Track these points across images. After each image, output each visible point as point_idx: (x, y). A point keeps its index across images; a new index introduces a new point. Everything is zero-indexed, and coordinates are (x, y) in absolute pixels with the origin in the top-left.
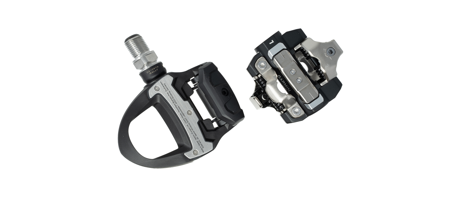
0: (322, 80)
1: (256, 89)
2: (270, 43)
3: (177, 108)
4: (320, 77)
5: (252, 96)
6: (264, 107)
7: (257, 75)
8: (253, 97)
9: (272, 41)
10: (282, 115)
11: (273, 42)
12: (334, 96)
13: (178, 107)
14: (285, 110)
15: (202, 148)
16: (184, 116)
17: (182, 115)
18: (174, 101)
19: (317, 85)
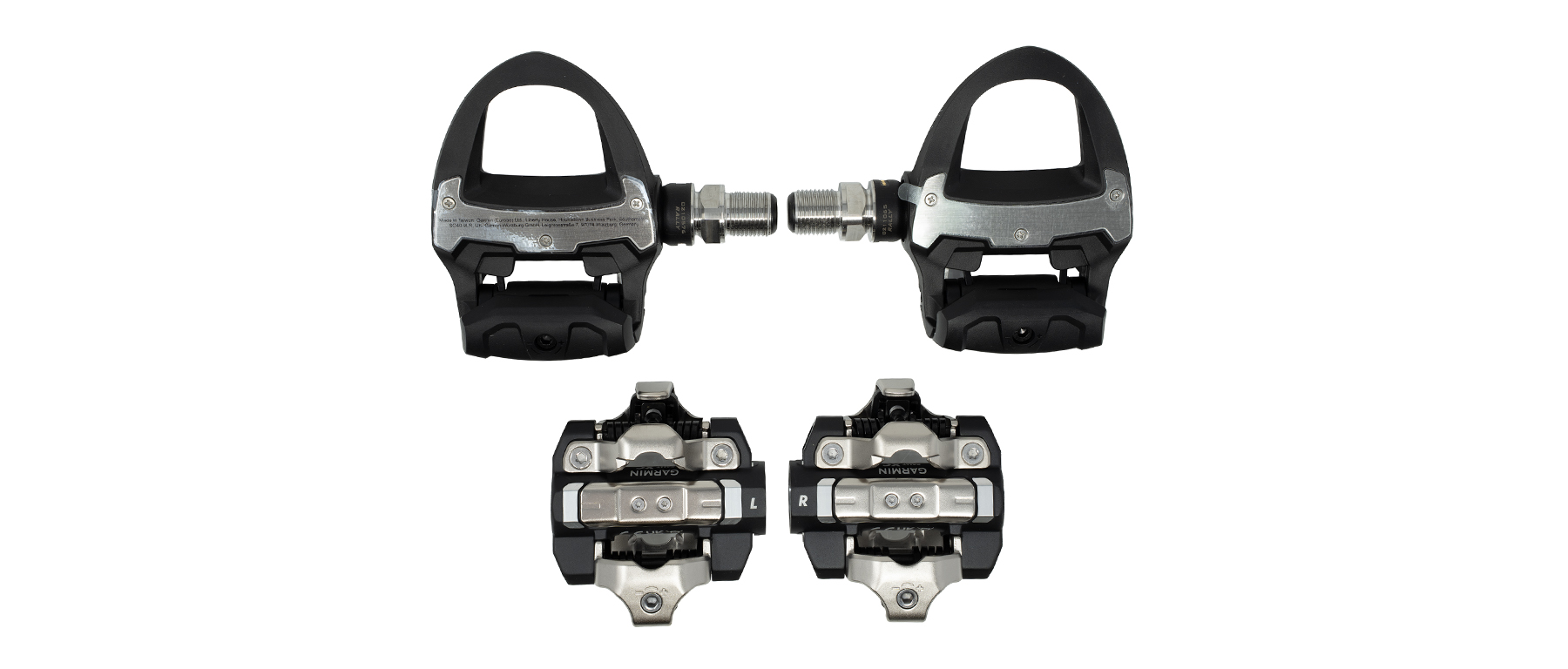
0: (607, 554)
1: (681, 408)
2: (753, 500)
3: (572, 220)
4: (615, 553)
5: (673, 391)
6: (634, 400)
7: (708, 430)
8: (669, 391)
9: (756, 507)
10: (593, 422)
11: (753, 506)
12: (558, 553)
13: (572, 223)
14: (599, 436)
15: (452, 222)
16: (546, 225)
17: (551, 223)
18: (591, 222)
19: (603, 535)
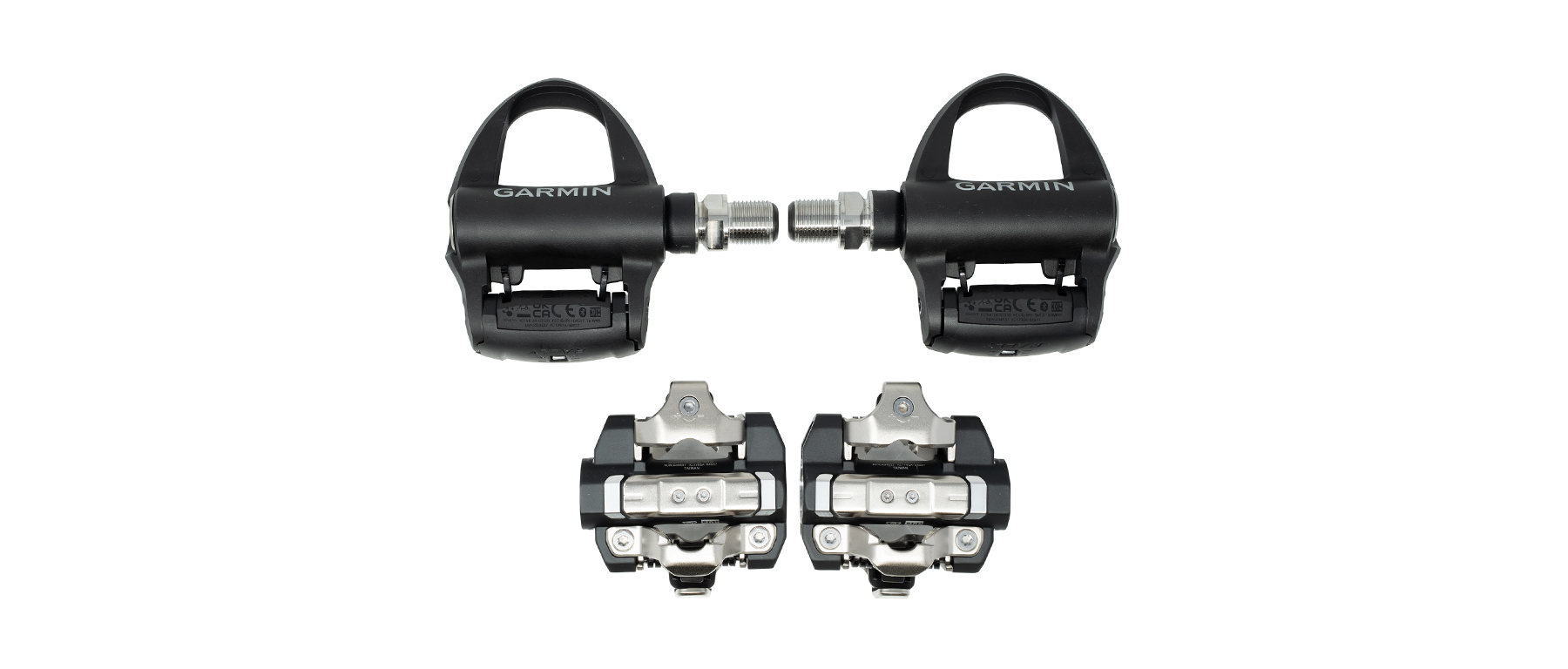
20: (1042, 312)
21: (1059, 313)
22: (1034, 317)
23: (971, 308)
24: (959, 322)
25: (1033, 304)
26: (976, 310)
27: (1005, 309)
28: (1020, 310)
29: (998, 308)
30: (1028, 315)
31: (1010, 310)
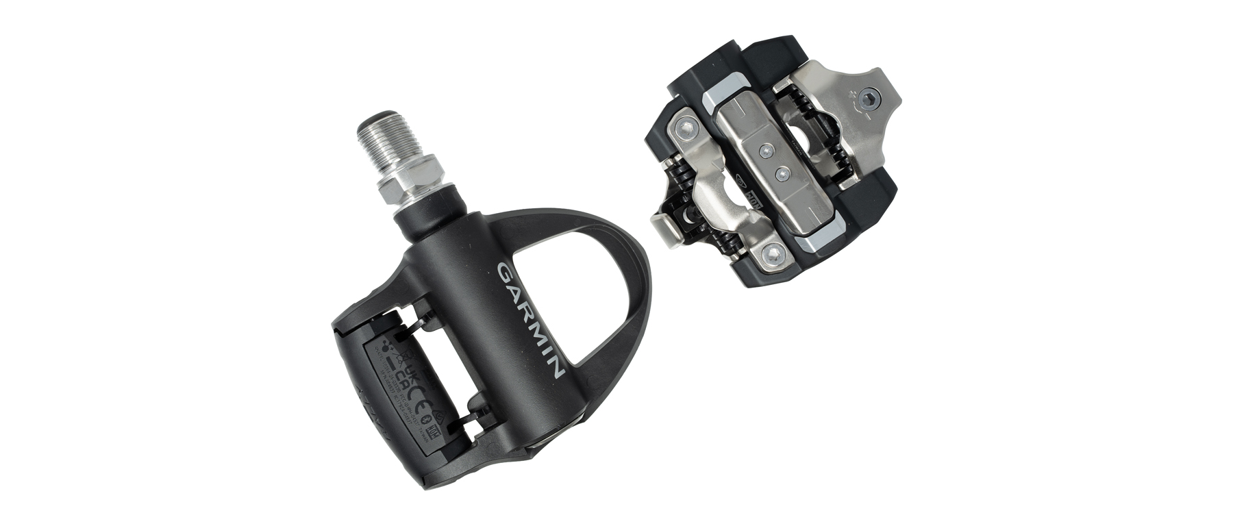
20: (419, 421)
21: (428, 438)
22: (410, 416)
23: (385, 349)
24: (364, 345)
25: (423, 407)
26: (386, 354)
27: (402, 383)
28: (409, 399)
29: (400, 375)
30: (409, 409)
31: (405, 388)
